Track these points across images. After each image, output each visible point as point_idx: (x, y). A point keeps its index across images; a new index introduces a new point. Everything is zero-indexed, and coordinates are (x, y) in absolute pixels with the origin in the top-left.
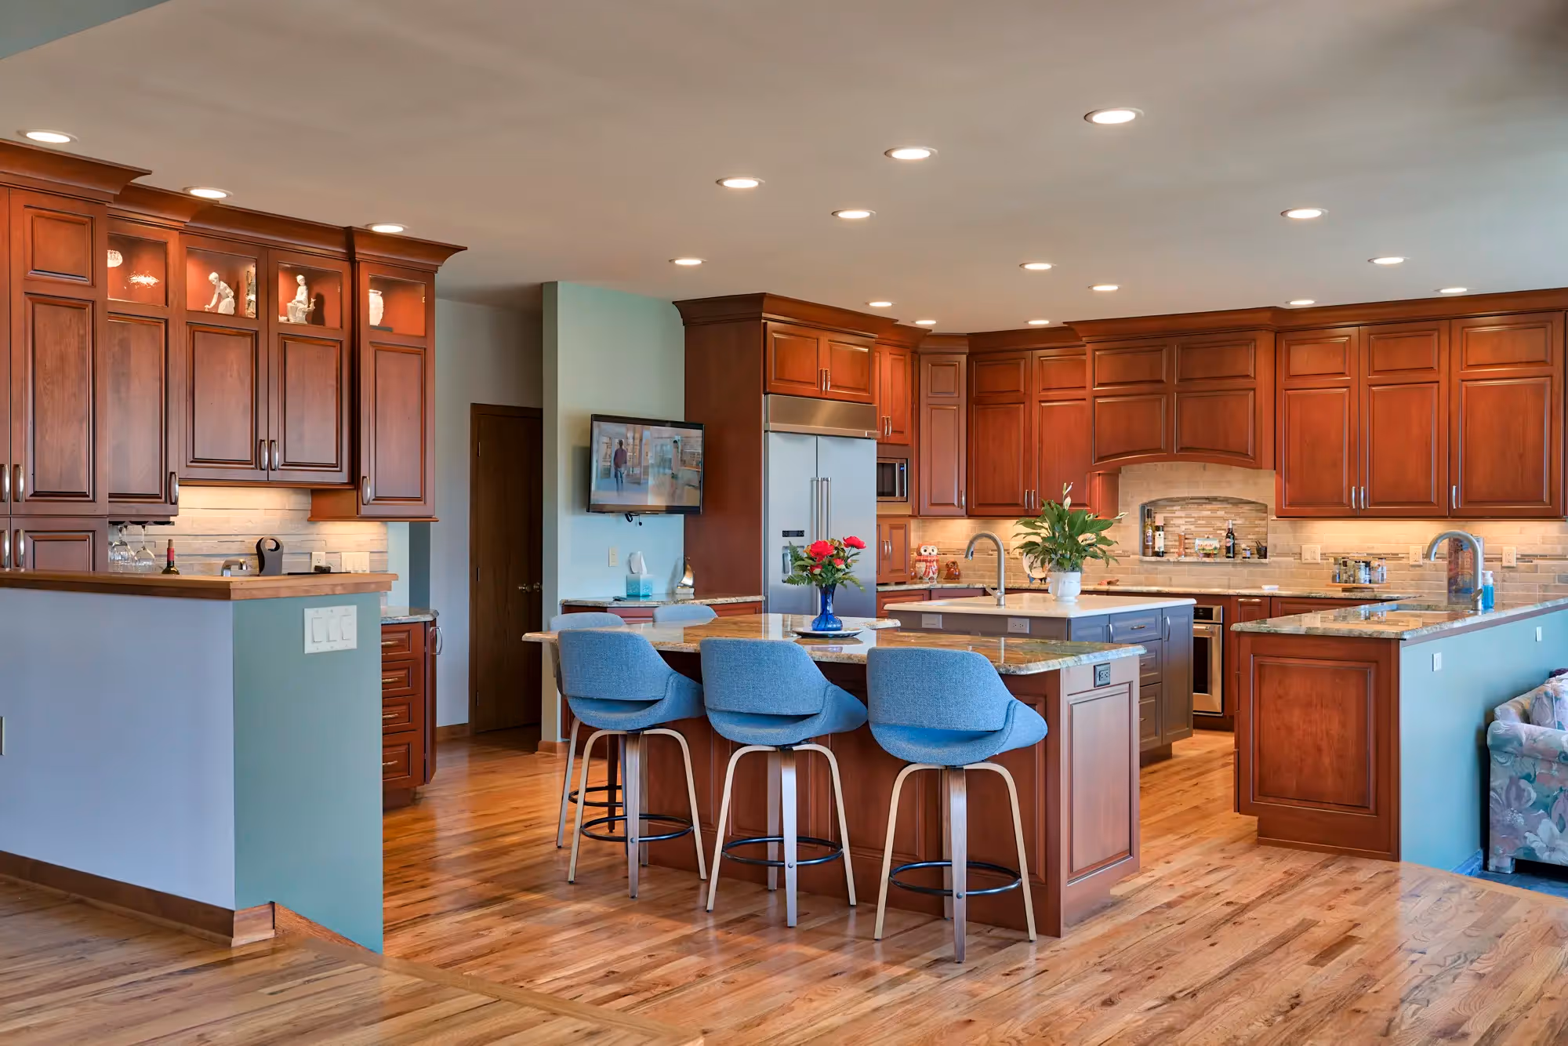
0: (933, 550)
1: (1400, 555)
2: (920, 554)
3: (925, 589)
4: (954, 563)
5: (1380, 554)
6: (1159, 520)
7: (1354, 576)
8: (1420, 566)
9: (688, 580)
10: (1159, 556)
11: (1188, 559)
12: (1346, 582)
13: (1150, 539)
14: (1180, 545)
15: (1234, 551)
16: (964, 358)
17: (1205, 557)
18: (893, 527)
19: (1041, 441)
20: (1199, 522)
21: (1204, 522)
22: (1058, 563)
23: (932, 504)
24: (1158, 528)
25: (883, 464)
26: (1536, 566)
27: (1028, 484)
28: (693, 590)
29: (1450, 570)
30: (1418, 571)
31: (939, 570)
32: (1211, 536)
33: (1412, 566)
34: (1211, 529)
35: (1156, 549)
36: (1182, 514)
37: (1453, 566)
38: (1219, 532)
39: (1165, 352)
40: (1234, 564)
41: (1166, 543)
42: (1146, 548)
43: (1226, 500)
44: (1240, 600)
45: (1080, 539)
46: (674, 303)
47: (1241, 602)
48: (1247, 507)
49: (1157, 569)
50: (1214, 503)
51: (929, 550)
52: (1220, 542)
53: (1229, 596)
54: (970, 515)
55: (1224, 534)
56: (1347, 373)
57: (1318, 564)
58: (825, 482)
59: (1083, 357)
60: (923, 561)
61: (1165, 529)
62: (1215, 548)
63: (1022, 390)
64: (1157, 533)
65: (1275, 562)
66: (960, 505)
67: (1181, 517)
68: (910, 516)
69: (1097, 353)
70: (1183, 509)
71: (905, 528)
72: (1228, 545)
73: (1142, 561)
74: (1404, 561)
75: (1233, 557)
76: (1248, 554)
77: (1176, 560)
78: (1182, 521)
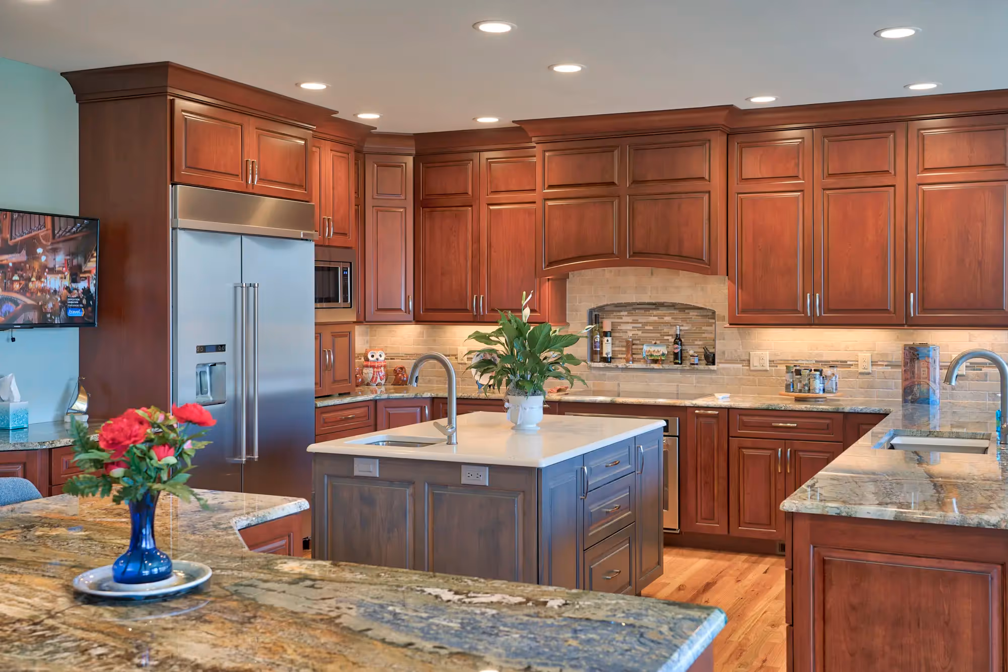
0: (380, 356)
1: (849, 363)
2: (367, 360)
3: (371, 400)
4: (402, 368)
5: (829, 362)
6: (607, 326)
7: (808, 385)
8: (869, 374)
9: (81, 405)
10: (608, 362)
11: (635, 365)
12: (800, 391)
13: (598, 344)
14: (627, 351)
15: (681, 357)
16: (410, 161)
17: (652, 363)
18: (335, 335)
19: (490, 246)
20: (647, 328)
21: (651, 328)
22: (517, 385)
23: (379, 310)
24: (606, 334)
25: (323, 269)
26: (986, 375)
27: (476, 290)
28: (86, 417)
29: (906, 380)
30: (866, 379)
31: (387, 375)
32: (658, 342)
33: (861, 374)
34: (659, 335)
35: (604, 355)
36: (629, 319)
37: (909, 375)
38: (666, 338)
39: (616, 152)
40: (682, 371)
41: (614, 349)
42: (595, 353)
43: (673, 306)
44: (697, 411)
45: (542, 357)
46: (62, 74)
47: (697, 414)
48: (693, 313)
49: (605, 375)
50: (661, 308)
51: (377, 356)
52: (668, 347)
53: (685, 408)
54: (417, 320)
55: (672, 340)
56: (801, 176)
57: (766, 371)
58: (251, 289)
59: (534, 159)
60: (371, 367)
61: (613, 334)
62: (663, 354)
63: (470, 193)
64: (606, 339)
65: (724, 369)
66: (407, 310)
67: (628, 323)
68: (354, 322)
69: (547, 154)
70: (630, 314)
71: (349, 336)
72: (676, 351)
73: (590, 368)
74: (852, 369)
75: (681, 364)
76: (696, 360)
77: (624, 367)
78: (628, 326)
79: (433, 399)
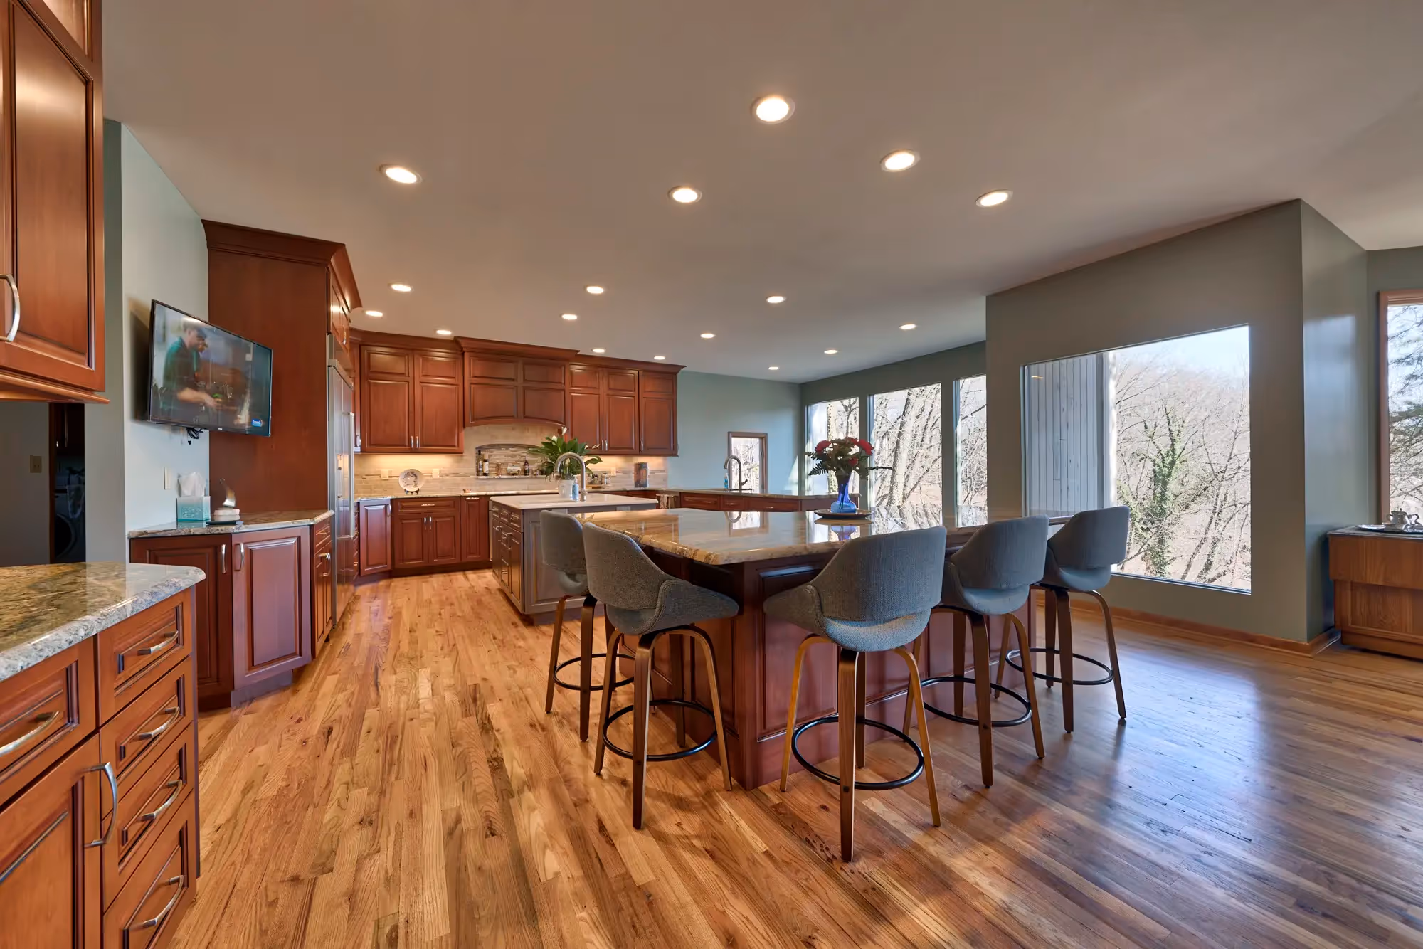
6: (486, 456)
10: (487, 475)
11: (503, 477)
13: (481, 466)
14: (497, 470)
15: (527, 472)
17: (512, 475)
19: (422, 407)
20: (508, 457)
24: (485, 461)
27: (413, 433)
32: (515, 465)
34: (515, 461)
35: (485, 472)
36: (498, 453)
38: (519, 462)
39: (515, 364)
41: (489, 469)
42: (479, 471)
43: (521, 445)
46: (203, 220)
49: (485, 482)
50: (516, 447)
55: (522, 463)
56: (598, 388)
61: (489, 461)
63: (407, 374)
64: (485, 463)
69: (473, 358)
70: (498, 450)
73: (477, 479)
75: (528, 475)
76: (535, 473)
77: (496, 477)
78: (498, 457)
79: (392, 500)
